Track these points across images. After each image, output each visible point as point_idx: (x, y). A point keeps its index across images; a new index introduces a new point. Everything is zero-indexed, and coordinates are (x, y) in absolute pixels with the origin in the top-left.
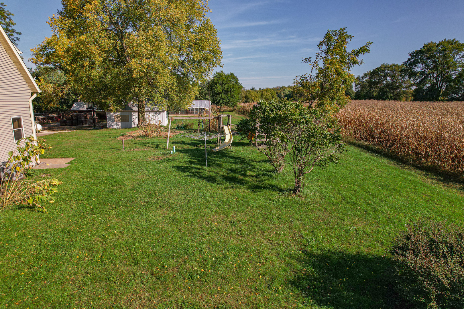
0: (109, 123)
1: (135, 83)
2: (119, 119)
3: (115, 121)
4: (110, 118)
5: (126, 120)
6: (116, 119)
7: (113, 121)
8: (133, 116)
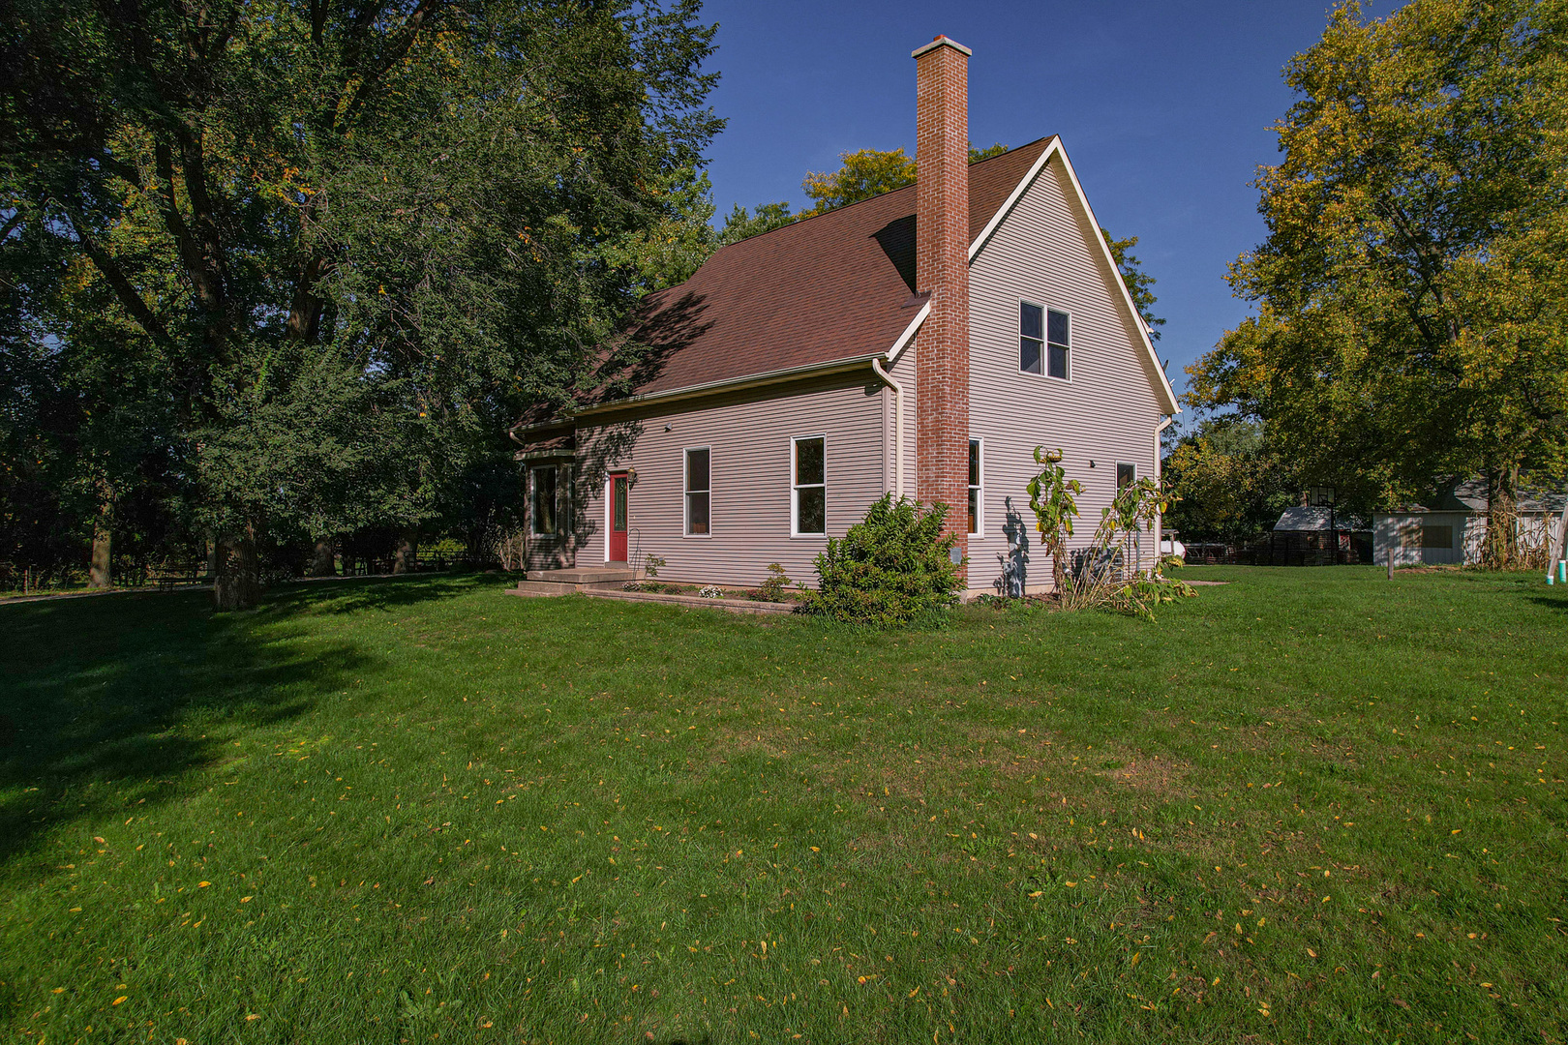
0: (1381, 550)
1: (1471, 410)
2: (1414, 537)
3: (1399, 544)
4: (1384, 534)
5: (1440, 542)
6: (1404, 539)
7: (1394, 543)
8: (1466, 529)
